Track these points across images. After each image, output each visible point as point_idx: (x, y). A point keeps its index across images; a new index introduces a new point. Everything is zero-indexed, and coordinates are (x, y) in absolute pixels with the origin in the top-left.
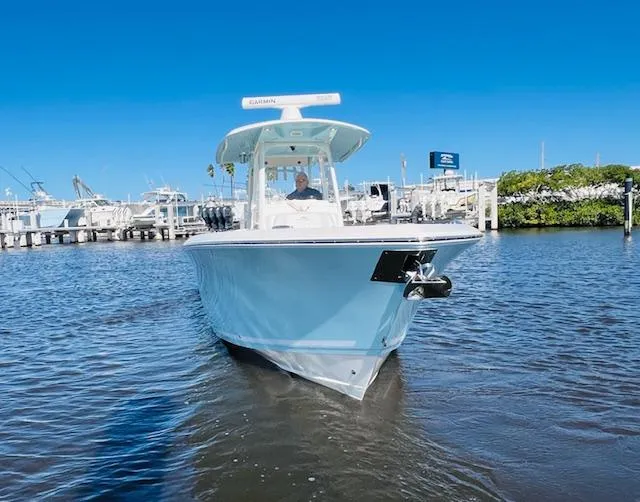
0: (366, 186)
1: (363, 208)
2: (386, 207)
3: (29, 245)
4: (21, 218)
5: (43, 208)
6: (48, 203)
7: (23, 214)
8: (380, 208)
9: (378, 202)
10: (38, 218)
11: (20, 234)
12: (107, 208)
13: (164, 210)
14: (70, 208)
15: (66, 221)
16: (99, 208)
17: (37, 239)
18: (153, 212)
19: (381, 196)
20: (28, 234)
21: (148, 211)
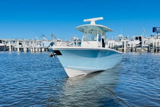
0: (134, 37)
1: (133, 43)
2: (141, 43)
3: (41, 51)
4: (39, 44)
5: (45, 42)
6: (46, 40)
7: (40, 43)
8: (138, 43)
9: (138, 42)
10: (43, 44)
11: (39, 48)
12: (60, 42)
13: (75, 43)
14: (51, 42)
15: (50, 45)
16: (58, 42)
17: (43, 50)
18: (72, 43)
19: (139, 40)
20: (41, 48)
21: (71, 43)
